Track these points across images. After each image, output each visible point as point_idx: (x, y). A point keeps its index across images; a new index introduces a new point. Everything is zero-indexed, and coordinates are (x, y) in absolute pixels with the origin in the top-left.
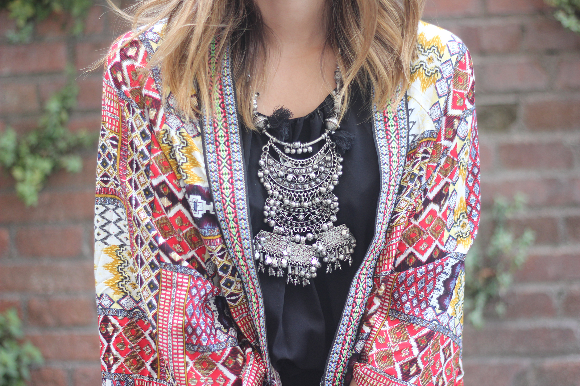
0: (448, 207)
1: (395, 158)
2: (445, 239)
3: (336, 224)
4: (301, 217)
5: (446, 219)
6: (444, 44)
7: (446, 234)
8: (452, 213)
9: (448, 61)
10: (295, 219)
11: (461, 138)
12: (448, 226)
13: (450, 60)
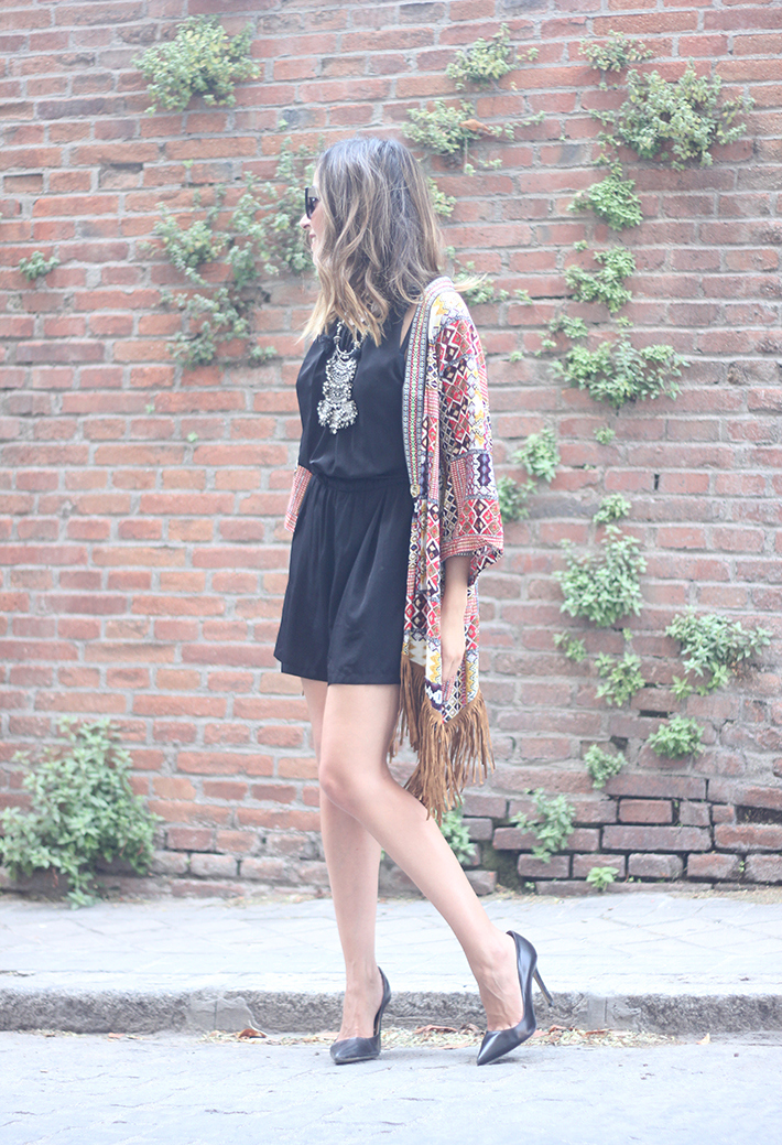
3: (349, 400)
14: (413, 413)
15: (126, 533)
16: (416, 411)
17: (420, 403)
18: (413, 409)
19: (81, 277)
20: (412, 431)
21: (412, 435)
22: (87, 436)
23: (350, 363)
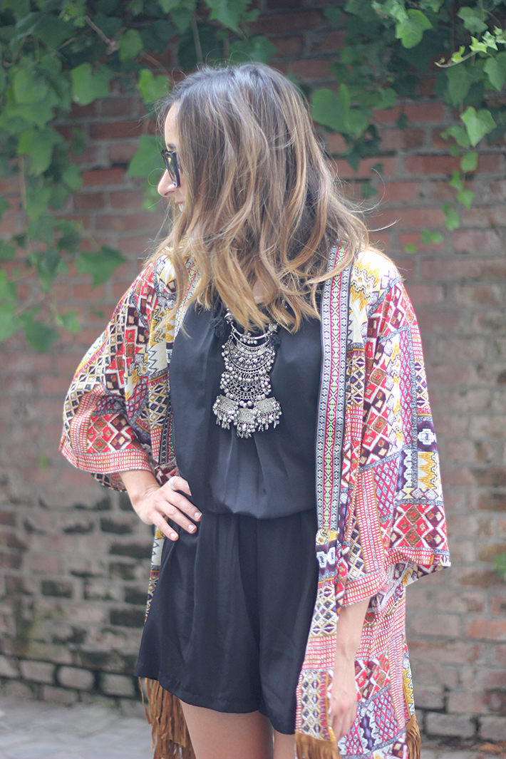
0: (387, 408)
1: (336, 355)
2: (388, 432)
3: (267, 397)
4: (245, 389)
5: (387, 417)
6: (380, 278)
7: (389, 428)
8: (392, 412)
9: (376, 292)
10: (242, 390)
11: (387, 355)
12: (390, 422)
13: (378, 292)
14: (330, 439)
16: (334, 437)
17: (340, 428)
18: (330, 434)
20: (328, 461)
21: (328, 466)
23: (261, 350)
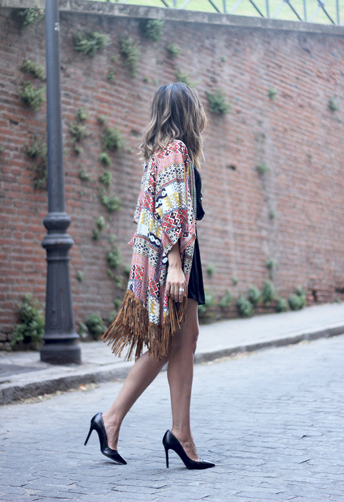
15: (27, 237)
19: (9, 155)
22: (15, 206)
